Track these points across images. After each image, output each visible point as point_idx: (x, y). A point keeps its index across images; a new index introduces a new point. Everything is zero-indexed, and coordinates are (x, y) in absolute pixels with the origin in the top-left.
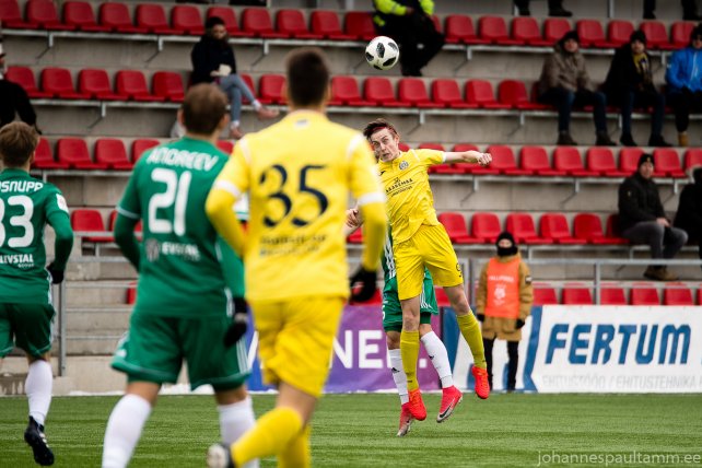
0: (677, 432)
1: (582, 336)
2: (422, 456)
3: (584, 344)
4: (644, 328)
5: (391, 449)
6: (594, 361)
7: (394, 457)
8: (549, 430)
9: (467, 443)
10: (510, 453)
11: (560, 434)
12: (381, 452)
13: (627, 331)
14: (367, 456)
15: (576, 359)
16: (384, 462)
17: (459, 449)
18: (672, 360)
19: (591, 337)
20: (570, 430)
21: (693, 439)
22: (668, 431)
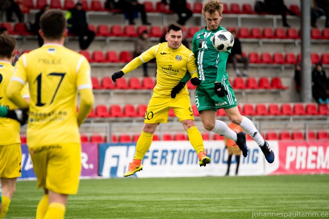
0: (196, 192)
1: (156, 154)
2: (94, 204)
3: (156, 157)
4: (180, 151)
5: (81, 201)
6: (161, 164)
7: (83, 204)
8: (144, 192)
9: (111, 198)
10: (130, 202)
11: (149, 194)
12: (77, 202)
13: (174, 152)
14: (71, 204)
15: (153, 163)
16: (78, 206)
17: (109, 201)
18: (192, 163)
19: (159, 155)
20: (153, 192)
21: (202, 194)
22: (192, 192)
